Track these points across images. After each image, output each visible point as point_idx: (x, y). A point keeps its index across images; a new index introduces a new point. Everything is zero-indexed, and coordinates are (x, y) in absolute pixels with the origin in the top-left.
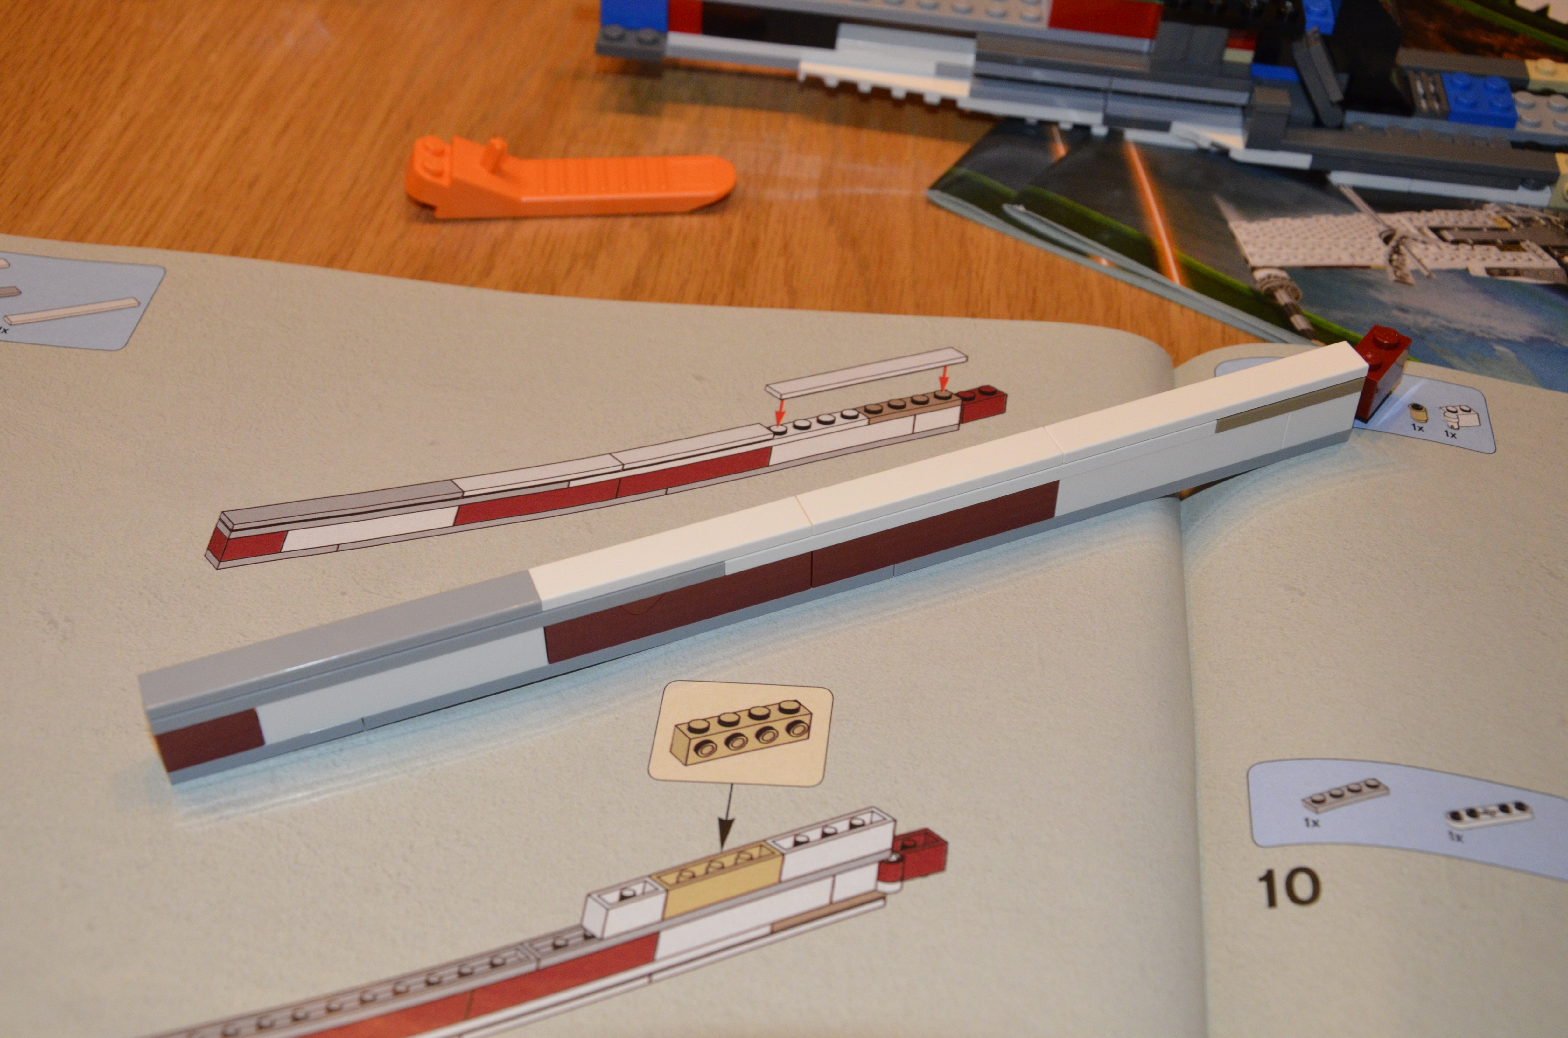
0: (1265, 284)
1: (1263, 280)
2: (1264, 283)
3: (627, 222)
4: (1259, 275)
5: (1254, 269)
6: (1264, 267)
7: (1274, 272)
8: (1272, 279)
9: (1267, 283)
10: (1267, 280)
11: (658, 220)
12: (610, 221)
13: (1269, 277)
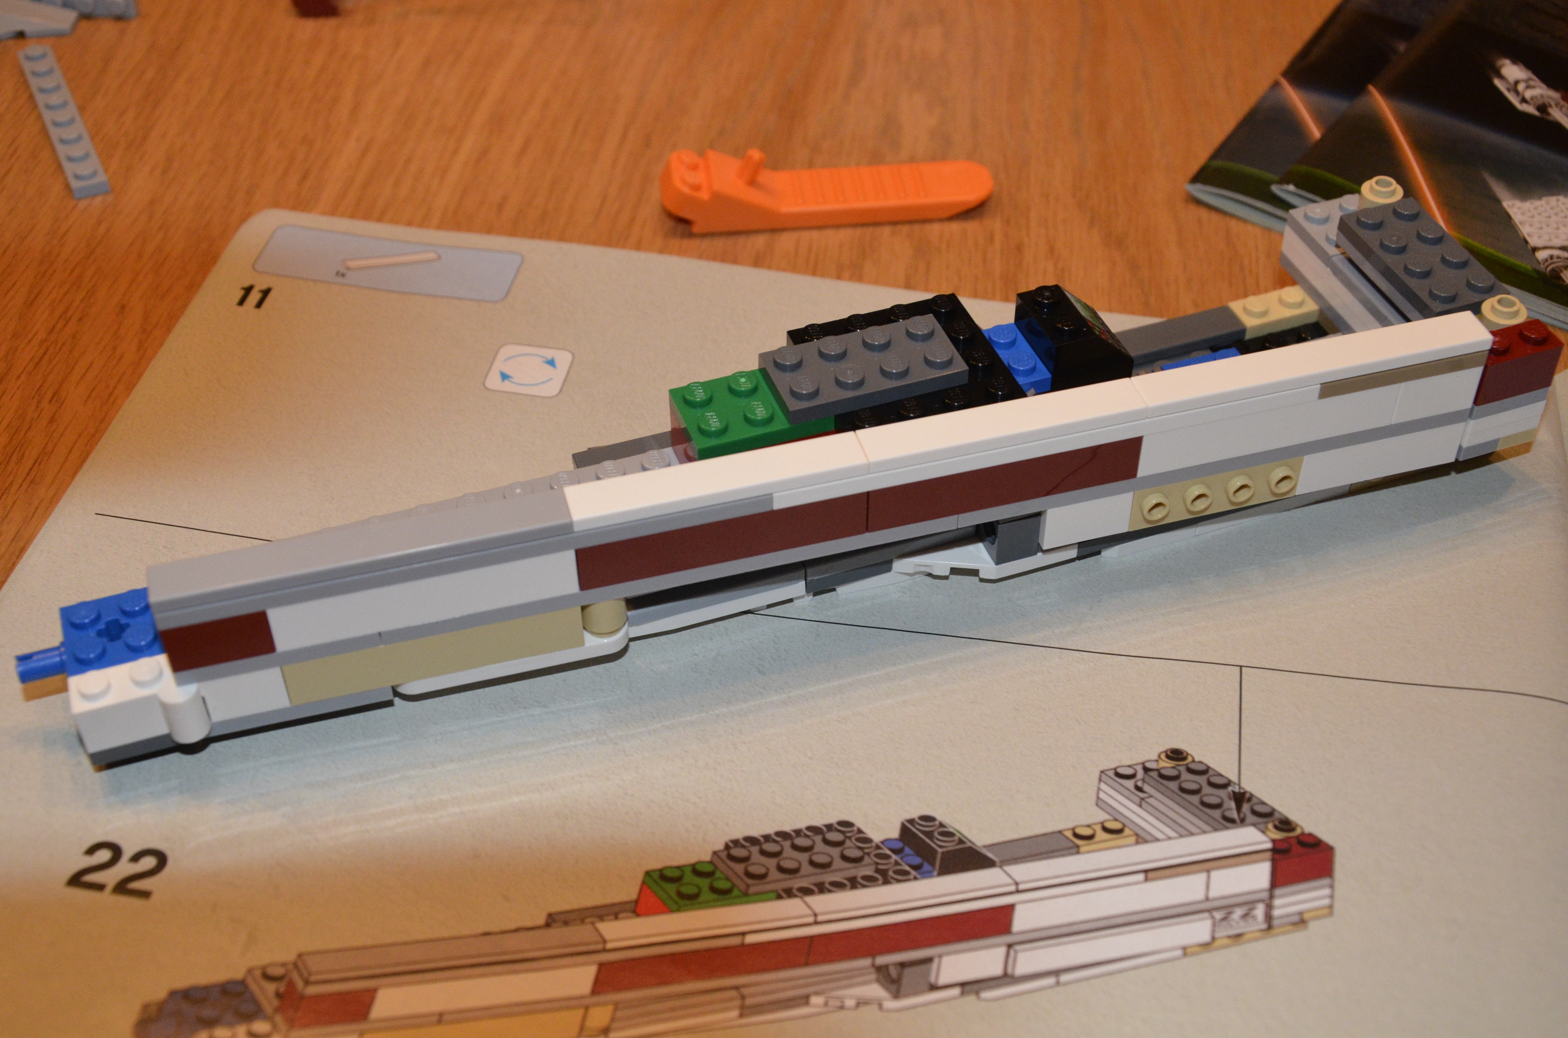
0: (1548, 266)
1: (1546, 260)
2: (1546, 264)
3: (887, 230)
4: (1541, 255)
5: (1535, 249)
6: (1545, 248)
7: (1556, 252)
8: (1555, 260)
9: (1551, 264)
10: (1550, 261)
11: (917, 227)
12: (869, 231)
13: (1552, 257)
